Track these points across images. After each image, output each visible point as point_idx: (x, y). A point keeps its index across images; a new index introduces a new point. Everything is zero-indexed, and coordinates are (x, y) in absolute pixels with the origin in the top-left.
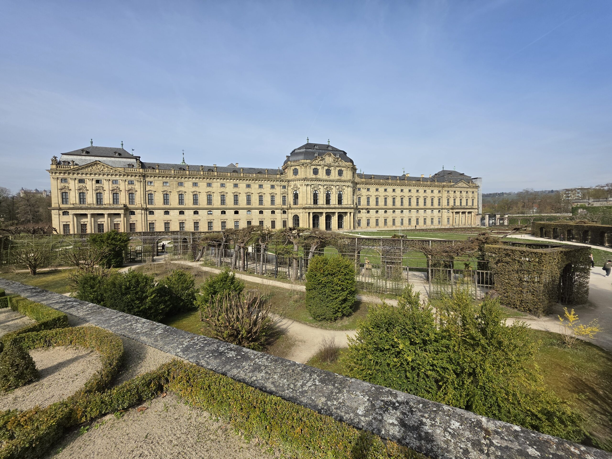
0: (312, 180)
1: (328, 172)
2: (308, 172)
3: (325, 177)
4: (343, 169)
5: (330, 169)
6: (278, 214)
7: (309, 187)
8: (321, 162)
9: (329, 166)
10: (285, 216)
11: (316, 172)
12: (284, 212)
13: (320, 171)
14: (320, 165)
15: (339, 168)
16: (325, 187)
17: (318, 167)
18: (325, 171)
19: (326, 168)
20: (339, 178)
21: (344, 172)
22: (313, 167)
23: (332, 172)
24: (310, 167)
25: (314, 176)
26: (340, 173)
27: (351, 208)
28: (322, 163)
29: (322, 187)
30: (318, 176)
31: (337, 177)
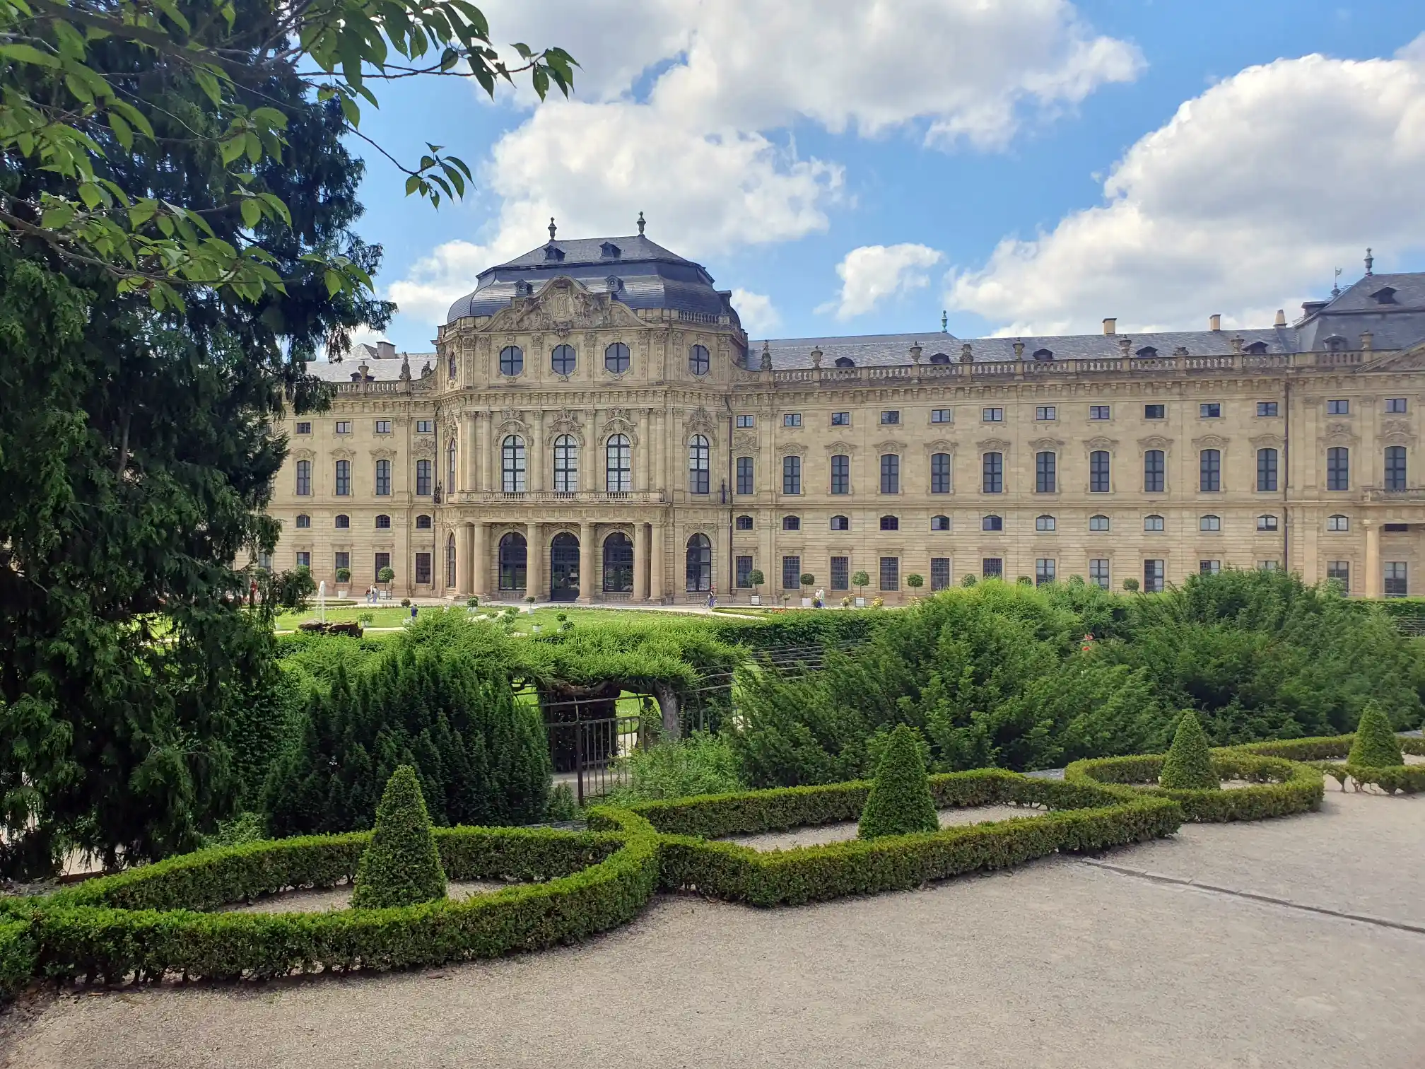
0: (492, 393)
1: (563, 360)
2: (479, 366)
3: (550, 381)
4: (626, 340)
5: (572, 341)
6: (399, 530)
7: (484, 425)
8: (533, 316)
9: (565, 329)
10: (425, 535)
11: (511, 361)
12: (424, 522)
13: (529, 357)
14: (525, 332)
15: (608, 340)
16: (549, 420)
17: (521, 341)
18: (547, 356)
19: (553, 341)
20: (609, 377)
21: (635, 355)
22: (501, 342)
23: (581, 356)
24: (489, 340)
25: (503, 380)
26: (617, 357)
27: (647, 507)
28: (534, 321)
29: (537, 423)
30: (521, 379)
31: (602, 376)
